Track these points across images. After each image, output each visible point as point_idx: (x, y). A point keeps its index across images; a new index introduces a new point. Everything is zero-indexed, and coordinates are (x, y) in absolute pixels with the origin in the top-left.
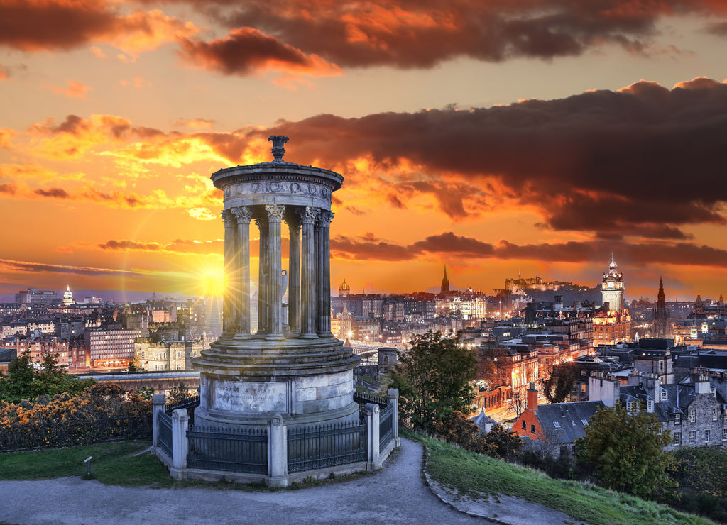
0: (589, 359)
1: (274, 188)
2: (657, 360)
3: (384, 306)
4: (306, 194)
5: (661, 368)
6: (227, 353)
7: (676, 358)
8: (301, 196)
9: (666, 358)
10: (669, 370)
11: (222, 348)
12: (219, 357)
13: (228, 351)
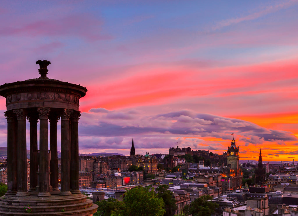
0: (221, 199)
1: (43, 96)
2: (260, 200)
3: (95, 164)
4: (64, 100)
5: (262, 205)
6: (12, 205)
7: (270, 198)
8: (61, 102)
9: (265, 199)
10: (267, 206)
11: (8, 202)
12: (7, 208)
13: (13, 204)
